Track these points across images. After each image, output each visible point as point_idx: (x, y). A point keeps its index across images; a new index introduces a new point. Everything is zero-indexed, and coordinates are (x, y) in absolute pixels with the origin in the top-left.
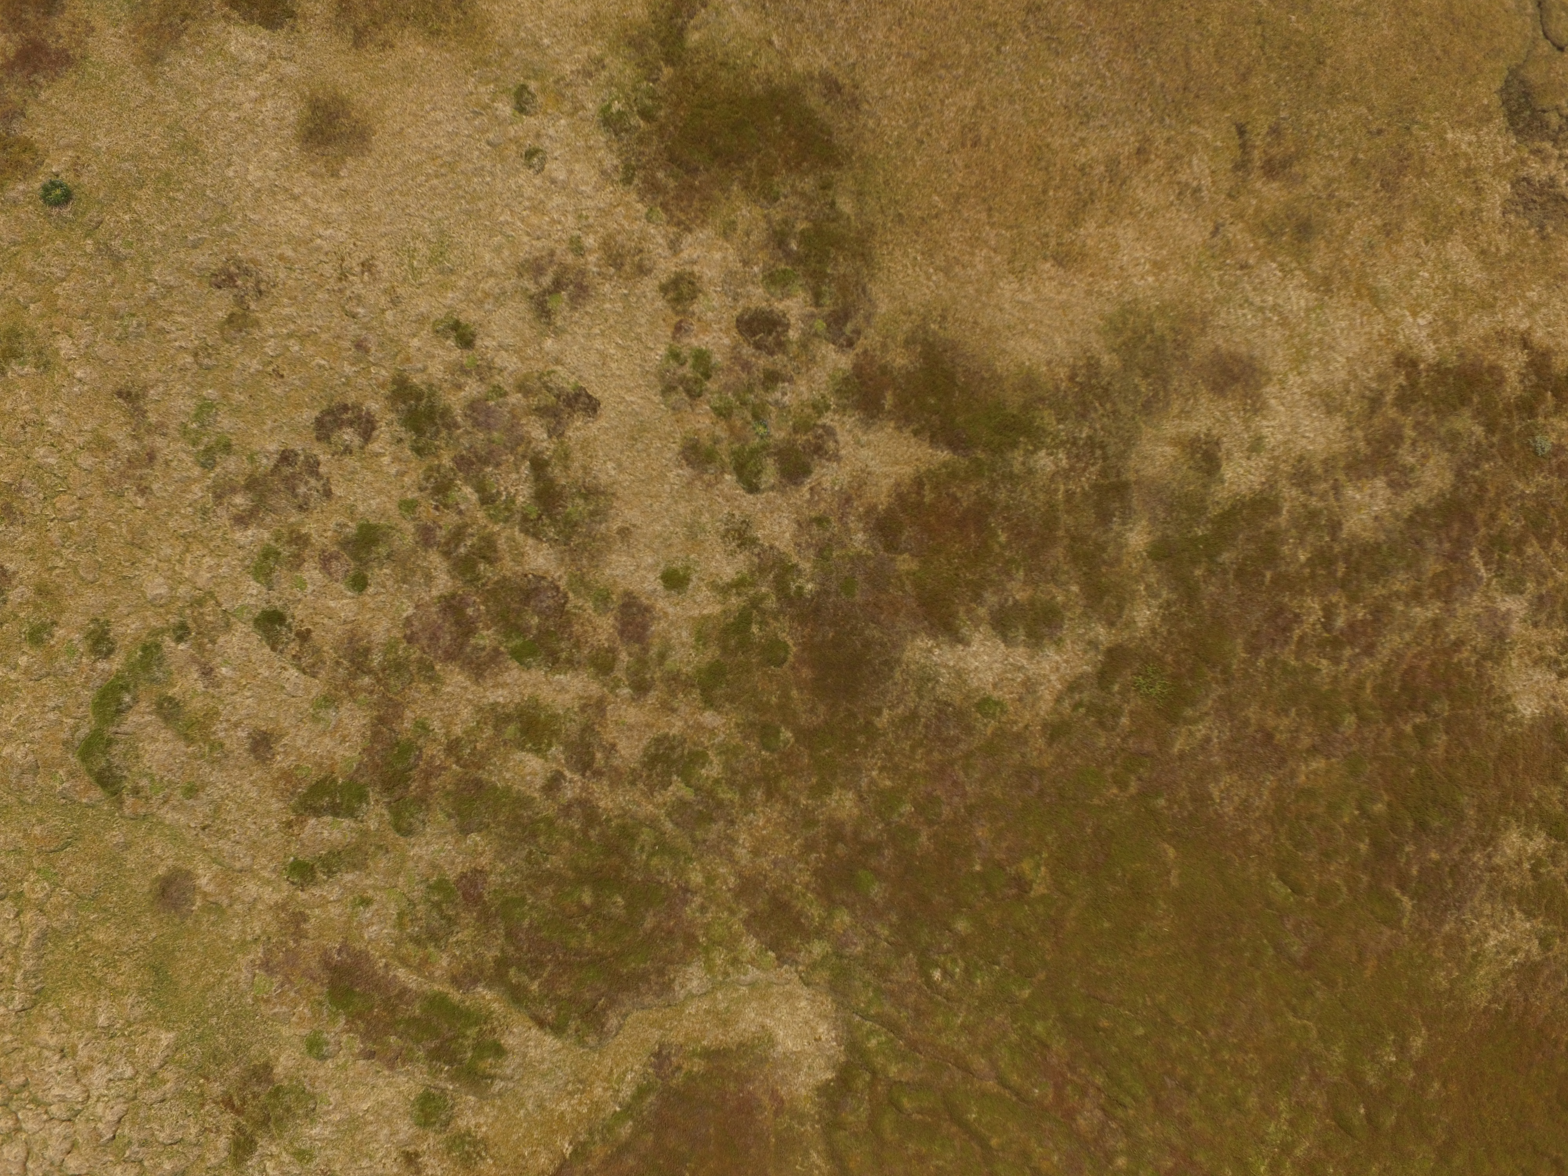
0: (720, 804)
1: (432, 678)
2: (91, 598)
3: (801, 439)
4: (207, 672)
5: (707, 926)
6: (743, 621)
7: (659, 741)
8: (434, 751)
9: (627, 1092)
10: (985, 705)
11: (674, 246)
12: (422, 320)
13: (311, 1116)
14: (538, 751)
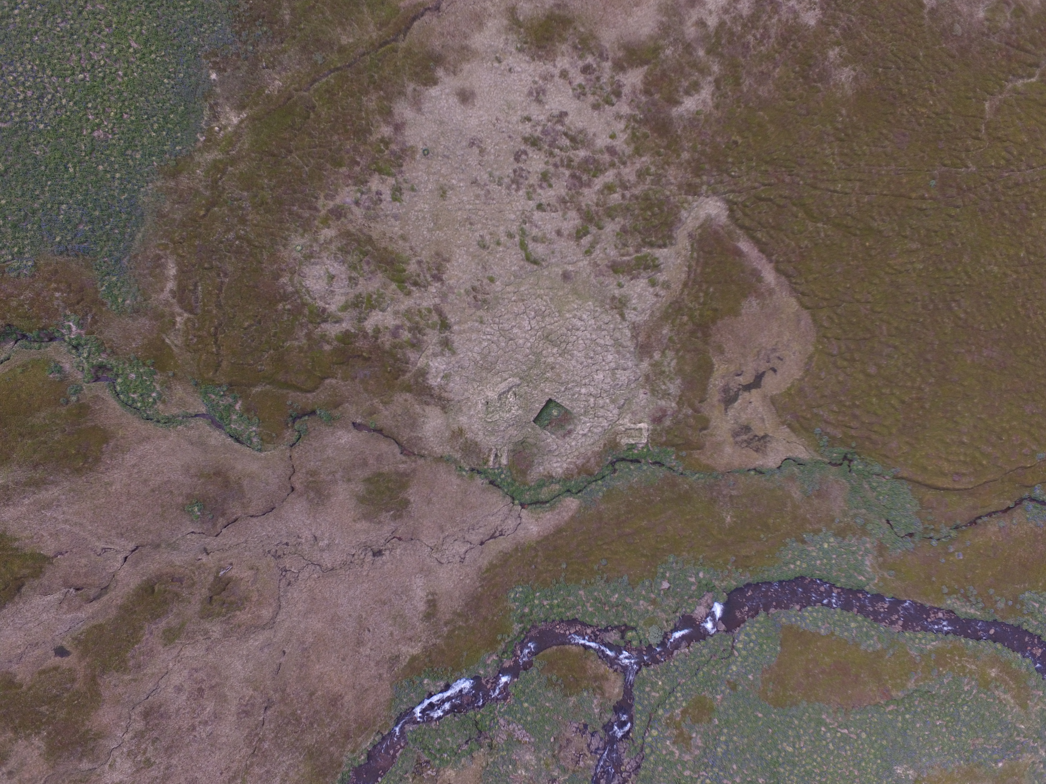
0: (660, 175)
1: (581, 194)
2: (502, 228)
3: (614, 86)
4: (536, 226)
5: (678, 201)
6: (634, 134)
7: (637, 171)
8: (594, 208)
9: (689, 248)
10: (698, 113)
11: (555, 66)
12: (517, 123)
13: (630, 300)
14: (615, 192)
